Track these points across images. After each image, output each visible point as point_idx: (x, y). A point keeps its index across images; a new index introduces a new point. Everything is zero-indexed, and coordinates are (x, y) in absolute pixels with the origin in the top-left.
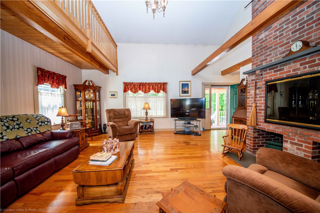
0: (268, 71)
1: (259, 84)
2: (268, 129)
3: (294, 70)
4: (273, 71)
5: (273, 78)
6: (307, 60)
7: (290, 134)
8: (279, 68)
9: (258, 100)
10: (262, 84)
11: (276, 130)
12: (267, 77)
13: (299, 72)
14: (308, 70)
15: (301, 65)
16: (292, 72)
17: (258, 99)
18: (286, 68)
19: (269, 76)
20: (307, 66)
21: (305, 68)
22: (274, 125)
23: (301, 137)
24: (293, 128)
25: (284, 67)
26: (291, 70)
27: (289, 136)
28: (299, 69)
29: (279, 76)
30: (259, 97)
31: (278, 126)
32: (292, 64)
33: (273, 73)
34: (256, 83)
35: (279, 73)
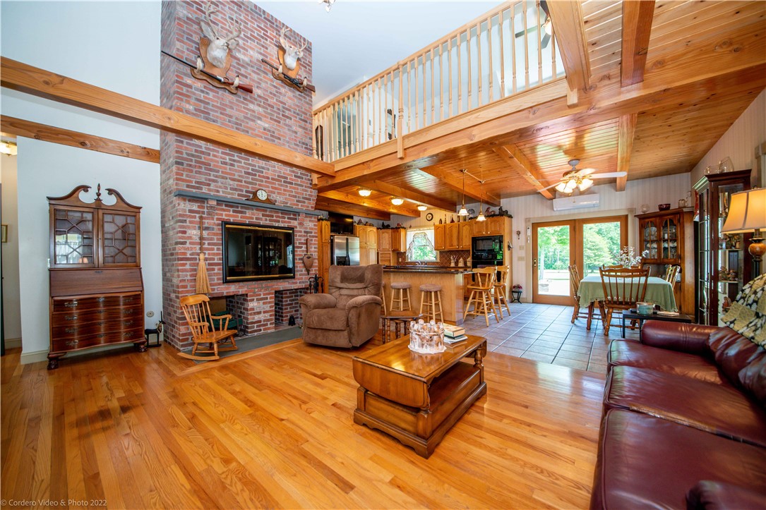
0: (224, 207)
1: (207, 223)
2: (227, 293)
3: (257, 219)
4: (231, 209)
5: (232, 220)
6: (268, 213)
7: (256, 290)
8: (239, 209)
9: (207, 249)
10: (213, 223)
11: (240, 290)
12: (222, 215)
13: (262, 223)
14: (268, 223)
15: (263, 215)
16: (254, 220)
17: (206, 246)
18: (249, 213)
19: (226, 215)
20: (268, 218)
21: (266, 220)
22: (236, 284)
23: (266, 290)
24: (259, 282)
25: (247, 211)
26: (254, 217)
27: (254, 292)
28: (261, 219)
29: (239, 219)
30: (209, 244)
31: (241, 284)
32: (255, 211)
33: (231, 213)
34: (201, 218)
35: (240, 215)
